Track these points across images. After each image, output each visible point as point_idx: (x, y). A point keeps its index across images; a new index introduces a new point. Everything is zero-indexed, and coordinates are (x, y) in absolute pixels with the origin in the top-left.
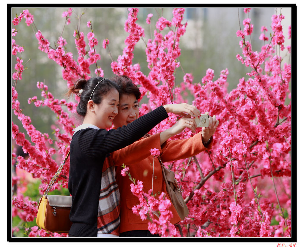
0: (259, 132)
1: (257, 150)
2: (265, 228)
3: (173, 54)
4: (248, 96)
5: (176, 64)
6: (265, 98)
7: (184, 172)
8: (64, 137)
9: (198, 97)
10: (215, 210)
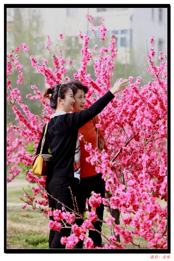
0: (160, 112)
1: (159, 123)
2: (162, 168)
3: (109, 68)
4: (153, 92)
5: (111, 74)
6: (163, 93)
7: (117, 137)
8: (47, 117)
9: (124, 93)
10: (135, 158)
